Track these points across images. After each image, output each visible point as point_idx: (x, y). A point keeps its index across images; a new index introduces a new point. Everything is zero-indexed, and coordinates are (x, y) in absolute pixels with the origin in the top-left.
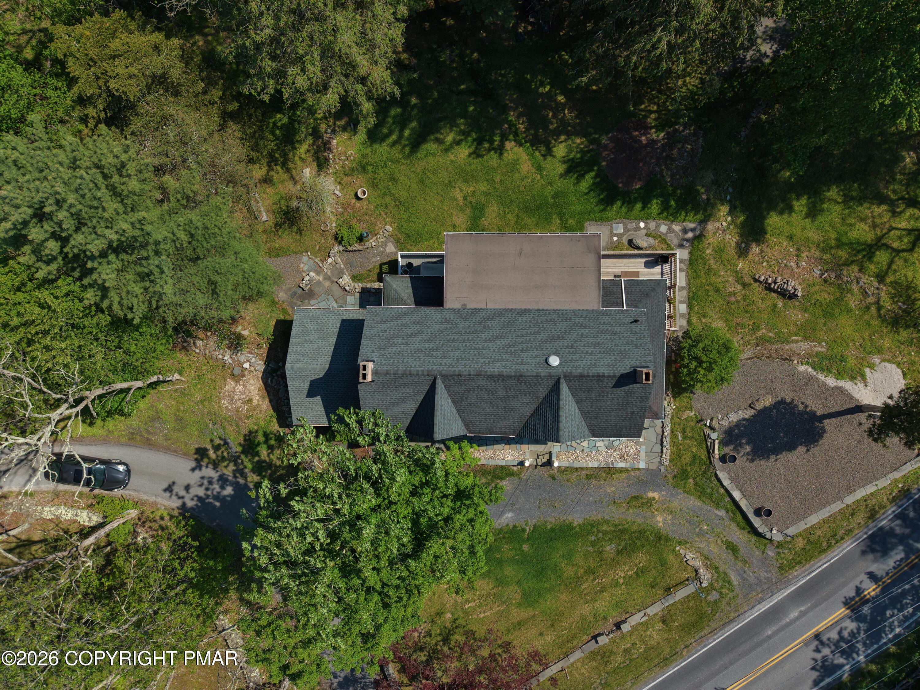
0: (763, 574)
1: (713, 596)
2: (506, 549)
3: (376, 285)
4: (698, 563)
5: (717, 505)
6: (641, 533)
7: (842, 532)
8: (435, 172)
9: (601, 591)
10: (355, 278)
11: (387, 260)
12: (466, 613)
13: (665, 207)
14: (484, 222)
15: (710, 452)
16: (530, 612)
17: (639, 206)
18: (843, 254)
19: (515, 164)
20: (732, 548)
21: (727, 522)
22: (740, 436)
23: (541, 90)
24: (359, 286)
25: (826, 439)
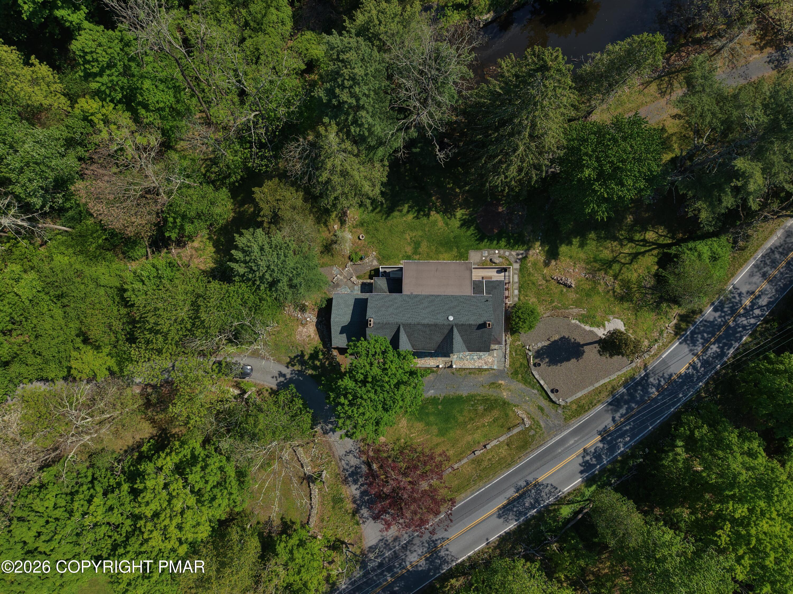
0: (556, 422)
1: (532, 433)
2: (431, 408)
3: (369, 281)
4: (524, 416)
5: (533, 388)
6: (496, 400)
7: (595, 401)
8: (397, 226)
9: (477, 429)
10: (358, 277)
11: (373, 268)
12: (411, 439)
13: (508, 243)
14: (420, 250)
15: (528, 361)
16: (442, 439)
17: (495, 242)
18: (597, 265)
19: (435, 223)
20: (541, 409)
21: (538, 396)
22: (544, 354)
23: (448, 186)
24: (360, 281)
25: (585, 355)
